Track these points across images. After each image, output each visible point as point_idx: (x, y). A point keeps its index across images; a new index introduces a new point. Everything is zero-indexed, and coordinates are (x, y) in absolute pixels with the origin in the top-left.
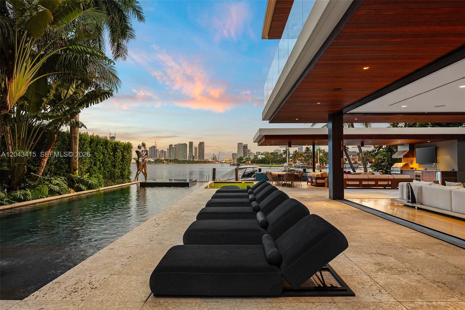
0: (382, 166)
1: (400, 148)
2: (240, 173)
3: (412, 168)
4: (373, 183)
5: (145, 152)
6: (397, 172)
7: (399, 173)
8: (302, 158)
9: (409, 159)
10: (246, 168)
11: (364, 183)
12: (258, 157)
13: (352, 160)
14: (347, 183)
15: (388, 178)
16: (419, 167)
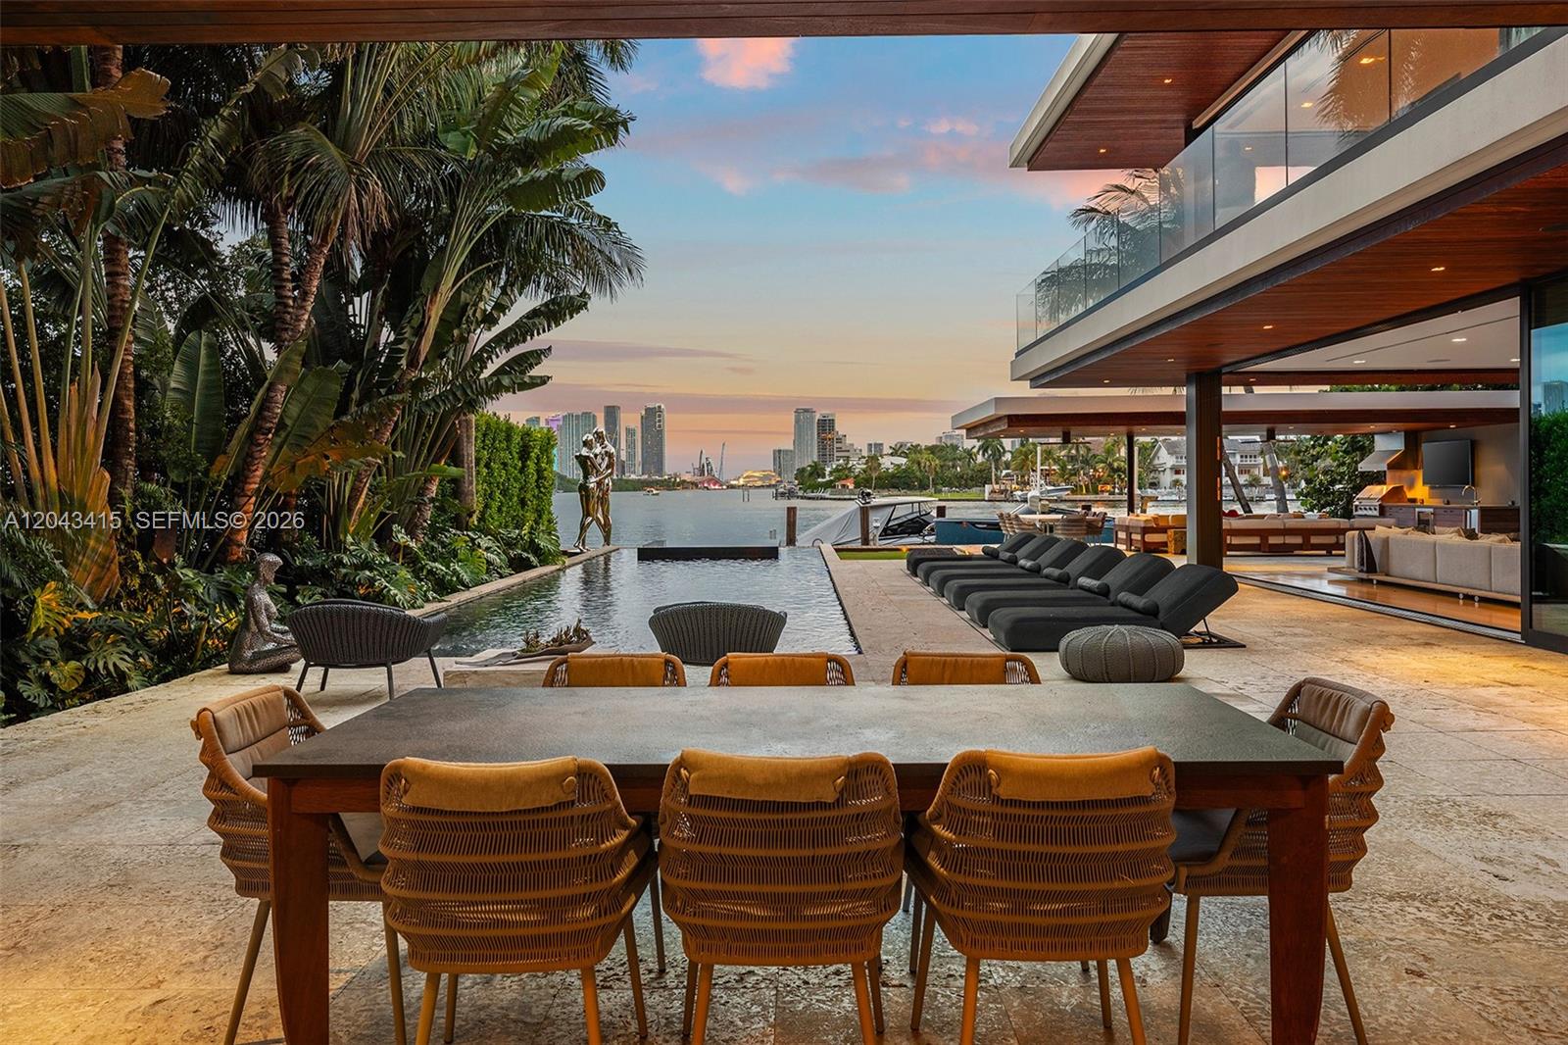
0: (1333, 493)
1: (1381, 444)
2: (877, 521)
3: (1414, 501)
4: (1298, 540)
5: (607, 458)
6: (1370, 513)
7: (1376, 513)
8: (1049, 465)
9: (1405, 474)
10: (895, 505)
11: (1272, 540)
12: (880, 465)
13: (1241, 472)
14: (1228, 542)
15: (1337, 526)
16: (1431, 496)
